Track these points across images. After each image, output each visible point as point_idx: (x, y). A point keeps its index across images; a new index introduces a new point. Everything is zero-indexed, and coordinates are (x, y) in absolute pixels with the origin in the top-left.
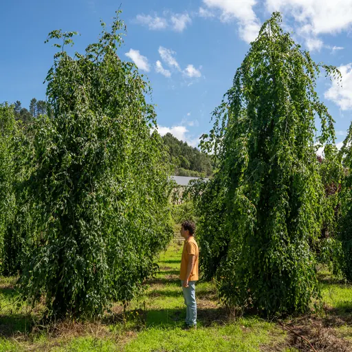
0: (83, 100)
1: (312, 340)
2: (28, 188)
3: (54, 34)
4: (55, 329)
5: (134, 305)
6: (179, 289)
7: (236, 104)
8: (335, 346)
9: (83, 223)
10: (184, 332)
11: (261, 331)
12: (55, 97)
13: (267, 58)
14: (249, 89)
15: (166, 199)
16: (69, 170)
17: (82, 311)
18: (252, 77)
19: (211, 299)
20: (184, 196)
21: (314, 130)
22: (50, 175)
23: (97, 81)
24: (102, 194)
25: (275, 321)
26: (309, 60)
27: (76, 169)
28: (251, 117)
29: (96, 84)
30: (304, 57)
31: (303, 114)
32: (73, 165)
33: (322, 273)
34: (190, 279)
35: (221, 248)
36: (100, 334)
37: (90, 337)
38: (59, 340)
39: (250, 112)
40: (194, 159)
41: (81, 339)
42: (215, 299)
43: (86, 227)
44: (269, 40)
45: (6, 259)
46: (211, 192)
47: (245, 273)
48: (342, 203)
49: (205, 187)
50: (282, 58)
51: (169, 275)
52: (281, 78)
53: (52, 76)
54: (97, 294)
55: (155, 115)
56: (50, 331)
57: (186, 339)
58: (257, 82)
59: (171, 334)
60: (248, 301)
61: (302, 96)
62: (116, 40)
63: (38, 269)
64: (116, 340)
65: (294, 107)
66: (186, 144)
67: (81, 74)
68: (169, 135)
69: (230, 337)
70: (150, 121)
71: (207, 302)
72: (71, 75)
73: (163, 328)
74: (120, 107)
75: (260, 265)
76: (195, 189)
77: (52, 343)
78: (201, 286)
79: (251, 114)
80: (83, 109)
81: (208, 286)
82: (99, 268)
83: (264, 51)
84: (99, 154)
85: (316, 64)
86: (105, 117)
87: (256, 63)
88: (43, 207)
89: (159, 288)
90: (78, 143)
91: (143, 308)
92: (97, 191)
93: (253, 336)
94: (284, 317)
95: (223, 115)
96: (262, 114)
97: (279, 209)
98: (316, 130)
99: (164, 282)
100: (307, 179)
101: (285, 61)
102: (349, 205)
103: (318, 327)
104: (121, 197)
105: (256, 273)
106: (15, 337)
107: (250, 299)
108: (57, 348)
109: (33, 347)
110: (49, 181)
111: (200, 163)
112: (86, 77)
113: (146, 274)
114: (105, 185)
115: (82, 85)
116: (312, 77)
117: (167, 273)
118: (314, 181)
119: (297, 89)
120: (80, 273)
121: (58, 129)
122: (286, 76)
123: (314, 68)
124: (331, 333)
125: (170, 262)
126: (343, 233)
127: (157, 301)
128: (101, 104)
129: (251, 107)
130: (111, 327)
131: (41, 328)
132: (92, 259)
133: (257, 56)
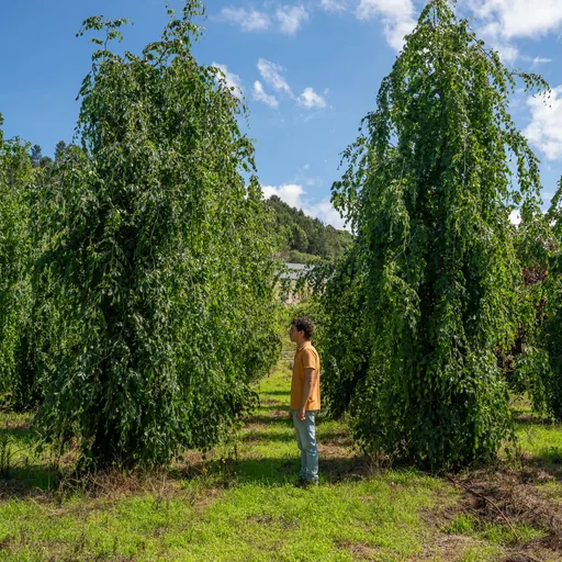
0: (138, 126)
1: (501, 503)
2: (52, 264)
3: (91, 23)
4: (96, 486)
5: (219, 452)
6: (291, 431)
7: (380, 134)
8: (537, 511)
9: (139, 319)
10: (298, 491)
11: (420, 490)
12: (94, 121)
13: (430, 62)
14: (403, 110)
15: (270, 290)
16: (116, 236)
17: (137, 460)
18: (408, 92)
19: (340, 445)
20: (298, 286)
21: (507, 174)
22: (87, 244)
23: (161, 97)
24: (169, 272)
25: (441, 475)
26: (498, 65)
27: (127, 235)
28: (405, 155)
29: (159, 101)
30: (489, 59)
31: (489, 149)
32: (123, 227)
33: (516, 408)
34: (307, 407)
35: (357, 366)
36: (166, 493)
37: (150, 497)
38: (101, 500)
39: (404, 147)
40: (314, 236)
41: (137, 499)
42: (346, 444)
43: (144, 325)
44: (434, 31)
45: (19, 385)
46: (341, 278)
47: (395, 401)
48: (549, 298)
49: (331, 271)
50: (454, 60)
51: (275, 411)
52: (453, 94)
53: (89, 88)
54: (161, 431)
55: (252, 150)
56: (87, 488)
57: (302, 500)
58: (414, 100)
59: (277, 493)
60: (400, 446)
61: (487, 120)
62: (191, 31)
63: (67, 391)
64: (191, 502)
65: (474, 139)
66: (301, 213)
67: (135, 85)
68: (274, 198)
69: (370, 497)
70: (245, 160)
71: (335, 449)
72: (120, 86)
73: (266, 484)
74: (197, 137)
75: (419, 388)
76: (317, 275)
77: (92, 504)
78: (325, 427)
79: (405, 151)
80: (139, 139)
81: (336, 427)
82: (164, 391)
83: (426, 50)
84: (164, 211)
85: (510, 71)
86: (172, 153)
87: (414, 70)
88: (75, 293)
89: (259, 429)
90: (131, 193)
91: (234, 457)
92: (161, 268)
93: (408, 497)
94: (456, 470)
95: (360, 158)
96: (422, 150)
97: (449, 299)
98: (510, 174)
99: (267, 421)
100: (494, 251)
101: (459, 66)
102: (558, 300)
103: (510, 483)
104: (199, 279)
105: (413, 401)
106: (33, 496)
107: (403, 442)
108: (99, 512)
109: (60, 511)
110: (85, 254)
111: (323, 243)
112: (144, 90)
113: (238, 408)
114: (174, 259)
115: (136, 102)
116: (502, 90)
117: (271, 408)
118: (505, 255)
119: (479, 111)
120: (135, 399)
121: (99, 171)
122: (461, 88)
123: (505, 77)
124: (530, 492)
125: (276, 393)
126: (550, 345)
127: (255, 448)
128: (166, 132)
129: (405, 139)
130: (183, 483)
131: (74, 483)
132: (153, 375)
133: (415, 58)
